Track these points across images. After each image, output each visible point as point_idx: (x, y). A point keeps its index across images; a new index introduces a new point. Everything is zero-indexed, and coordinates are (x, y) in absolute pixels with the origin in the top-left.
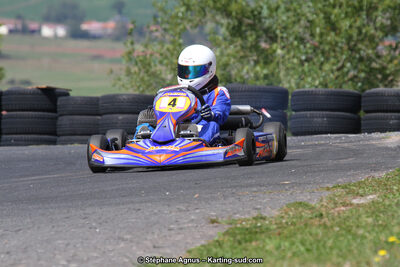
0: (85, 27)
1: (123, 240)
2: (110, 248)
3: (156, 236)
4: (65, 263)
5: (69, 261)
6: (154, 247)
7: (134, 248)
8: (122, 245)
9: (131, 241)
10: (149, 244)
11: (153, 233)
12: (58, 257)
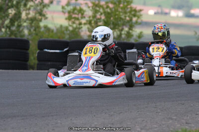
0: (192, 12)
1: (172, 119)
2: (163, 123)
3: (188, 118)
4: (139, 130)
5: (141, 129)
6: (186, 123)
7: (176, 123)
8: (171, 121)
9: (176, 120)
10: (184, 121)
11: (188, 116)
12: (137, 127)
